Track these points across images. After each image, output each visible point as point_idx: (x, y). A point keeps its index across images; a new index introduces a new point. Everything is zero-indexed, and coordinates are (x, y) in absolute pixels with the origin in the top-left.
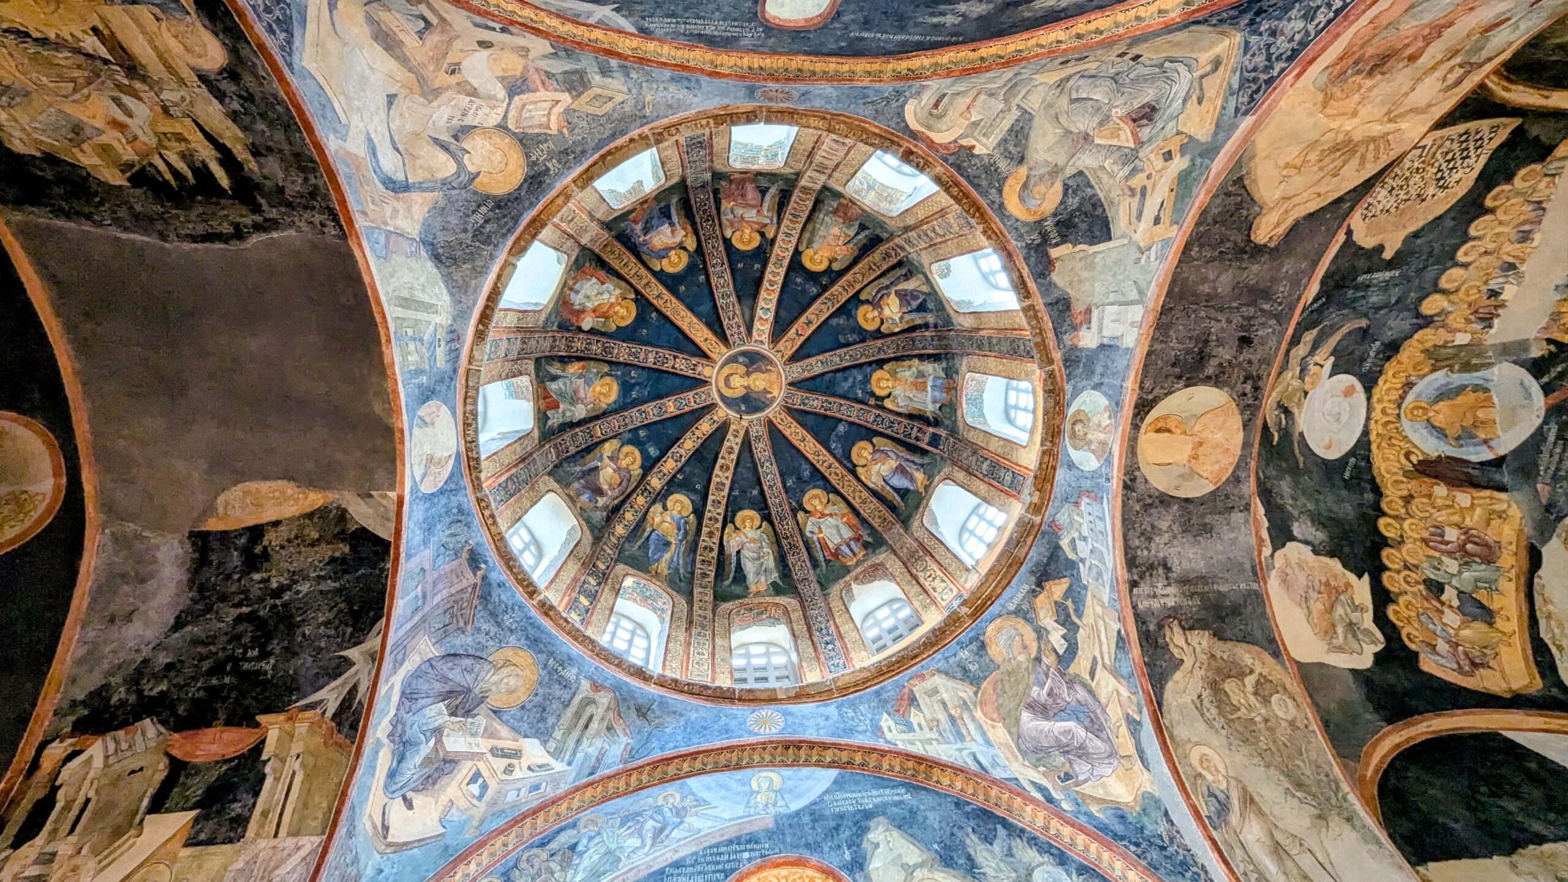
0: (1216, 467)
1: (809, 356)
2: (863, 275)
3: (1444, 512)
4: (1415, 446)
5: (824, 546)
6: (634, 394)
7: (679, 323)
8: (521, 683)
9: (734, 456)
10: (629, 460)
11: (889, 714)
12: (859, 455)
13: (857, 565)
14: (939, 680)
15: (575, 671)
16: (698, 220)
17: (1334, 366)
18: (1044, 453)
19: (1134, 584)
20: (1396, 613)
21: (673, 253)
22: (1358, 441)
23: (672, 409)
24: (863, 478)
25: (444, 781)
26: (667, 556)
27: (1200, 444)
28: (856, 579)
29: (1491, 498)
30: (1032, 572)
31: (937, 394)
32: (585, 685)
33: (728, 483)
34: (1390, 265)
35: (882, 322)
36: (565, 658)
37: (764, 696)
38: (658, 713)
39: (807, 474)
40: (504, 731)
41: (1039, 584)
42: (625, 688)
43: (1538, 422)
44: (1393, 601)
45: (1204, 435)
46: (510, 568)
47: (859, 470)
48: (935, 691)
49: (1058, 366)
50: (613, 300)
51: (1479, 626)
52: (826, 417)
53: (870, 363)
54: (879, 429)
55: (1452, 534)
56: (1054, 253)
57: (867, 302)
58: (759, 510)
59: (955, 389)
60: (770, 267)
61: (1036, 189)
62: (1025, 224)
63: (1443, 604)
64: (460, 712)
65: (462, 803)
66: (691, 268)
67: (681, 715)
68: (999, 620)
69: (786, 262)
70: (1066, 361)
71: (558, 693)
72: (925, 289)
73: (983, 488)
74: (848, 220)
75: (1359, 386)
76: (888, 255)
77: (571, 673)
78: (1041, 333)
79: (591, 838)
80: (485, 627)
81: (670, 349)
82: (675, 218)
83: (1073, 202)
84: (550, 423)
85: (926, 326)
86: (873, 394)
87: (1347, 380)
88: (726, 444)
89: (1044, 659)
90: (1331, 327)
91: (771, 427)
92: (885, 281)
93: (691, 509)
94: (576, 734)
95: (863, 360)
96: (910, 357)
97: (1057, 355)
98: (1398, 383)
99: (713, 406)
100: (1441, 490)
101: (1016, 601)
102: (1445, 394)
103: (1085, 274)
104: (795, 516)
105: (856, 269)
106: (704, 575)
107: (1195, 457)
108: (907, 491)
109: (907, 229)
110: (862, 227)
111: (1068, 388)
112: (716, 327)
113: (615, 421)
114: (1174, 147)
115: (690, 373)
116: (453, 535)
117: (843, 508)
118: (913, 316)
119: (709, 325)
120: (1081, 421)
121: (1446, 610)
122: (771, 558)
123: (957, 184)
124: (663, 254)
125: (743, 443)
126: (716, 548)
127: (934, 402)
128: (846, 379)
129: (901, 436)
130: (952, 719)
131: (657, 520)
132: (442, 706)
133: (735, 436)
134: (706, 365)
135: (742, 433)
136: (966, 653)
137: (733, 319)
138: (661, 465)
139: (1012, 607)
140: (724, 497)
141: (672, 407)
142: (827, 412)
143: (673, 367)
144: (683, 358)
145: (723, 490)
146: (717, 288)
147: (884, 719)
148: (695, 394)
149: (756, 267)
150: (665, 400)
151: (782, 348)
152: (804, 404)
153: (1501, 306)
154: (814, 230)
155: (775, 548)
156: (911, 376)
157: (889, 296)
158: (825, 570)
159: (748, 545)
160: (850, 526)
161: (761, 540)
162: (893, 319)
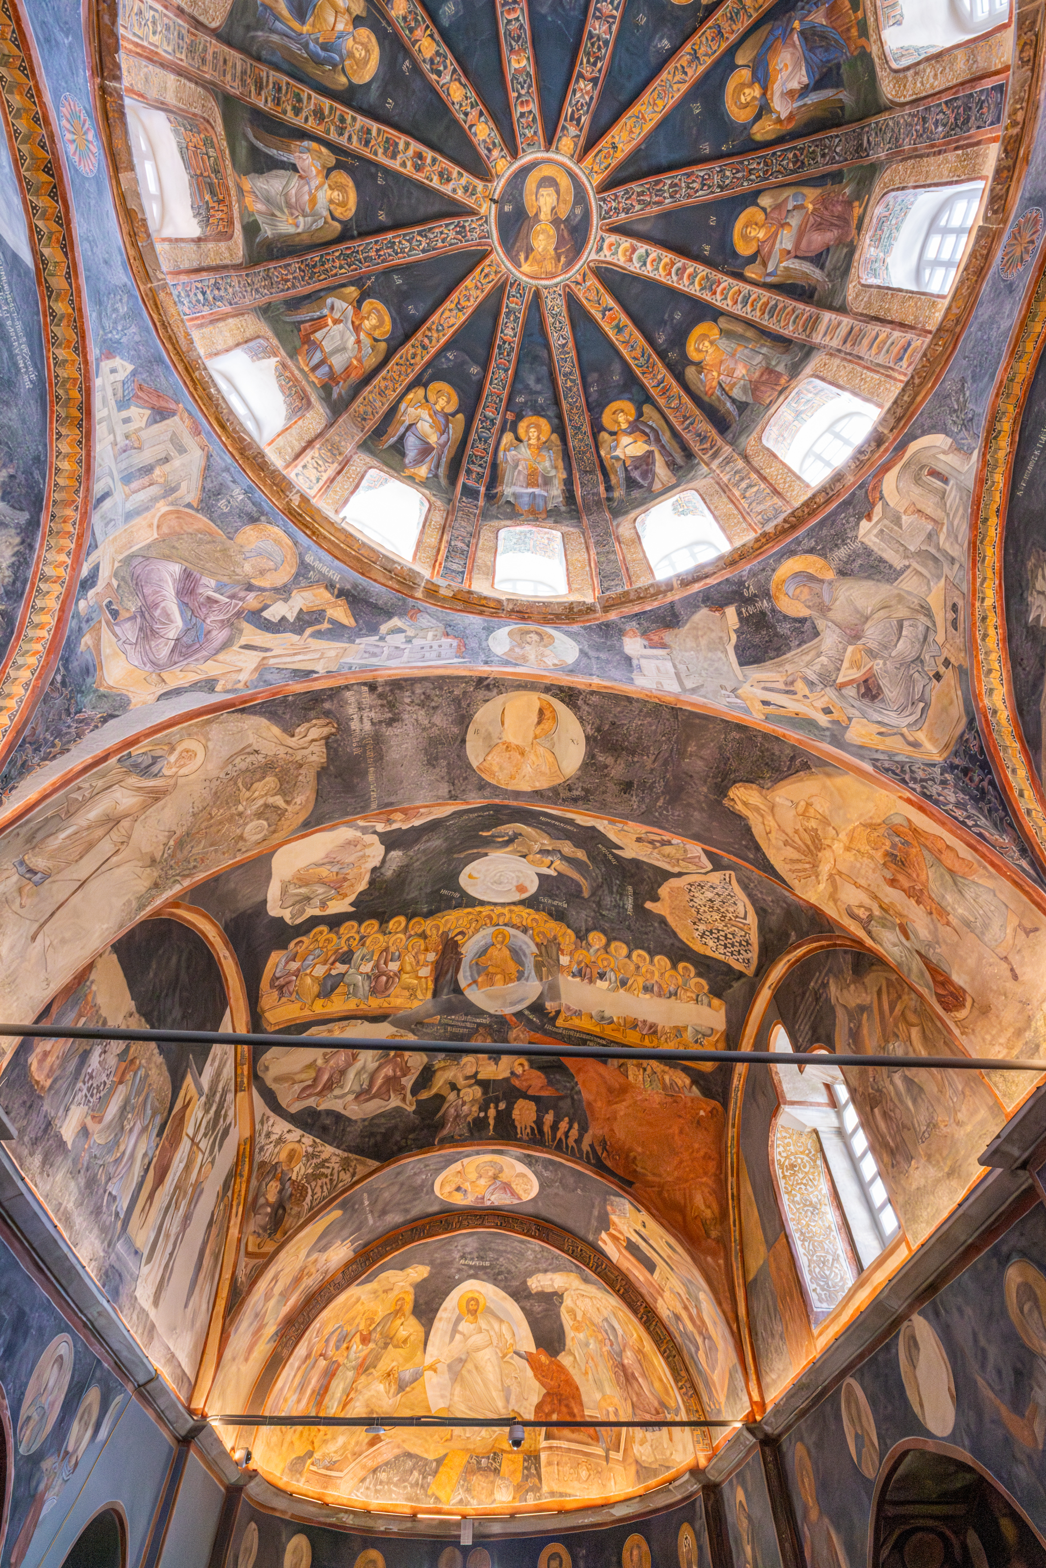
0: (496, 768)
1: (573, 327)
2: (677, 409)
3: (413, 960)
5: (319, 323)
7: (646, 97)
9: (435, 183)
11: (134, 373)
12: (439, 393)
13: (301, 370)
14: (196, 456)
16: (799, 143)
17: (548, 877)
18: (499, 601)
19: (372, 687)
20: (321, 933)
21: (757, 92)
22: (475, 898)
23: (515, 65)
24: (411, 396)
26: (284, 8)
27: (522, 754)
28: (284, 366)
29: (427, 989)
30: (355, 586)
31: (526, 499)
33: (396, 165)
34: (639, 907)
35: (613, 434)
37: (118, 143)
39: (411, 310)
41: (342, 593)
43: (492, 1011)
44: (331, 930)
45: (532, 757)
47: (420, 392)
48: (180, 449)
49: (601, 617)
51: (316, 989)
52: (490, 345)
53: (560, 417)
54: (476, 424)
55: (394, 966)
56: (731, 611)
57: (640, 414)
59: (537, 520)
60: (703, 271)
61: (806, 590)
62: (768, 580)
63: (333, 963)
66: (725, 128)
68: (290, 543)
69: (707, 296)
70: (607, 625)
72: (657, 486)
73: (432, 539)
74: (754, 387)
75: (525, 896)
76: (703, 439)
78: (639, 598)
81: (610, 72)
82: (813, 98)
83: (784, 629)
85: (609, 488)
86: (519, 417)
87: (533, 886)
88: (455, 170)
89: (252, 595)
90: (588, 871)
91: (478, 256)
92: (666, 436)
93: (356, 80)
95: (565, 406)
96: (569, 468)
97: (613, 616)
98: (526, 922)
99: (514, 153)
101: (317, 564)
102: (516, 954)
103: (703, 642)
104: (352, 283)
105: (686, 399)
106: (259, 87)
107: (508, 747)
108: (403, 454)
109: (746, 458)
110: (742, 407)
111: (575, 628)
112: (631, 170)
114: (836, 715)
115: (568, 110)
117: (371, 362)
118: (622, 474)
119: (635, 156)
120: (542, 639)
121: (327, 967)
122: (292, 230)
123: (828, 502)
124: (760, 72)
125: (453, 202)
126: (300, 122)
127: (514, 494)
128: (539, 380)
129: (469, 451)
130: (147, 470)
133: (466, 188)
134: (576, 145)
135: (470, 202)
136: (241, 497)
137: (639, 202)
138: (427, 27)
139: (309, 559)
140: (376, 154)
141: (517, 66)
142: (496, 350)
143: (581, 76)
144: (591, 98)
145: (385, 153)
146: (688, 175)
147: (126, 364)
148: (534, 118)
149: (708, 248)
150: (529, 52)
151: (588, 284)
152: (508, 314)
153: (591, 981)
154: (747, 339)
155: (306, 239)
156: (545, 469)
157: (645, 442)
158: (288, 319)
159: (306, 188)
160: (348, 369)
161: (315, 214)
162: (616, 447)
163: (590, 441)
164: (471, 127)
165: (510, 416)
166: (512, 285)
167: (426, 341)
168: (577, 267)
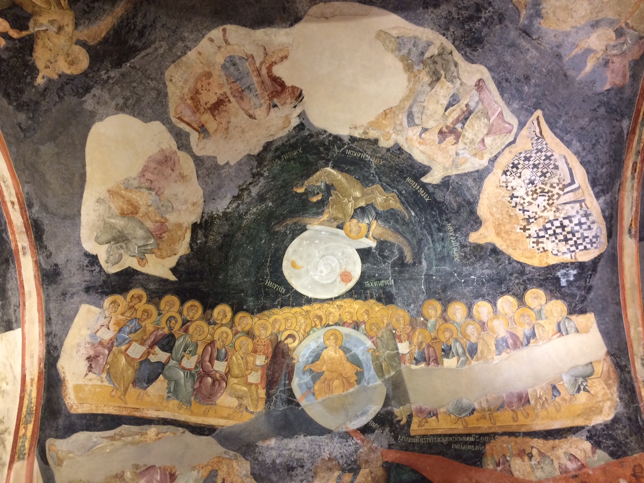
3: (241, 361)
4: (301, 342)
17: (368, 250)
22: (301, 295)
29: (258, 399)
44: (150, 299)
51: (130, 373)
63: (151, 347)
75: (351, 284)
100: (261, 360)
102: (352, 355)
121: (145, 348)
153: (437, 362)
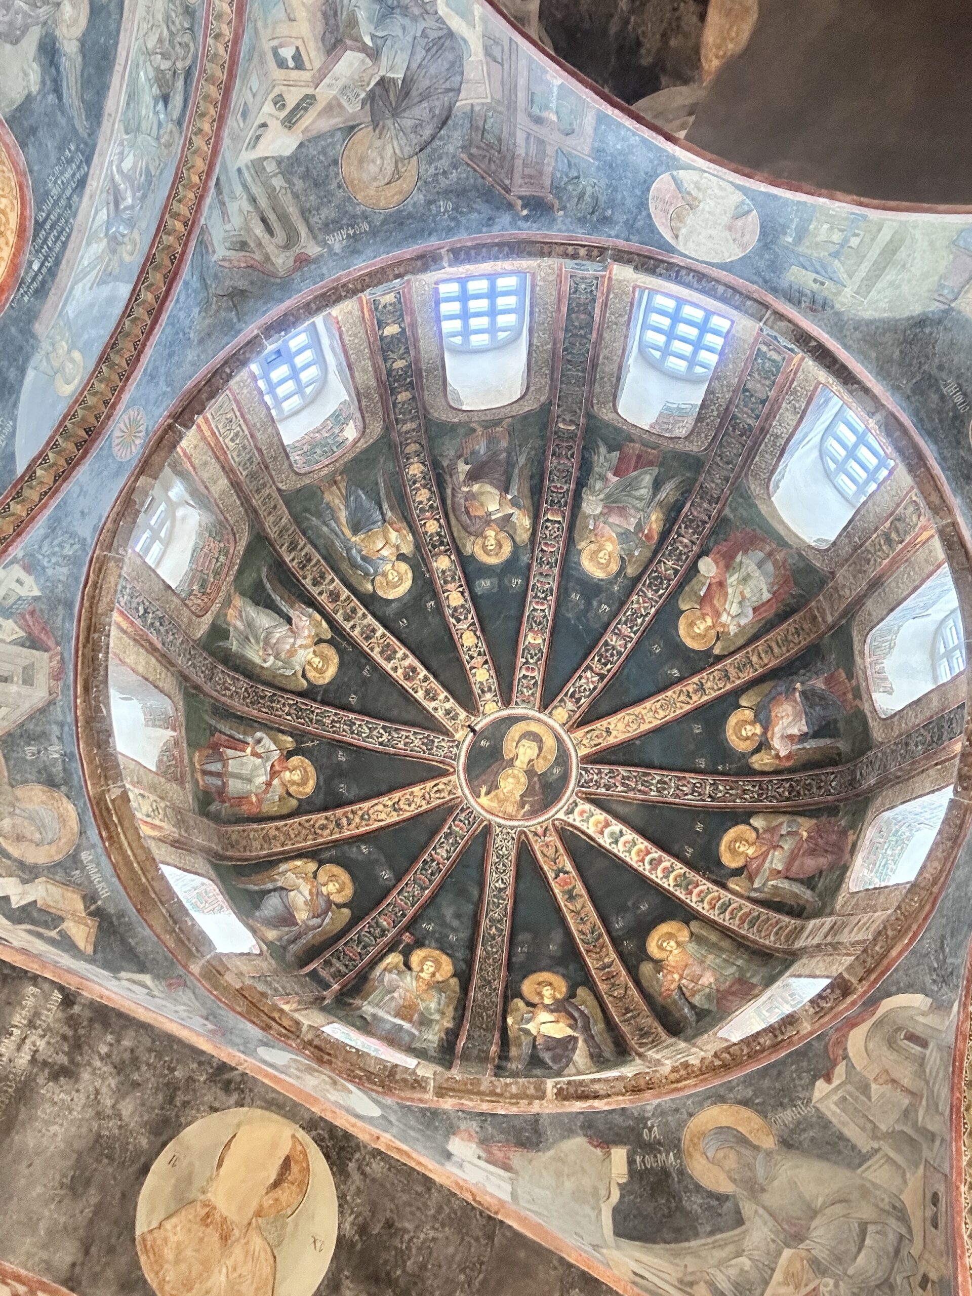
0: (169, 1254)
1: (519, 874)
2: (620, 999)
5: (238, 745)
6: (575, 597)
7: (648, 704)
8: (365, 177)
9: (420, 696)
10: (491, 542)
11: (36, 599)
12: (333, 877)
13: (192, 761)
14: (38, 695)
15: (337, 248)
16: (797, 776)
19: (69, 999)
21: (758, 730)
23: (530, 640)
24: (298, 863)
25: (320, 27)
26: (343, 515)
27: (225, 1238)
28: (177, 743)
30: (121, 915)
31: (387, 1024)
32: (313, 250)
33: (388, 666)
35: (529, 1004)
36: (359, 246)
38: (223, 314)
39: (342, 789)
40: (324, 125)
41: (98, 914)
42: (277, 294)
45: (238, 1251)
46: (500, 245)
47: (312, 866)
48: (28, 680)
49: (429, 1098)
50: (724, 618)
52: (414, 859)
53: (470, 963)
54: (363, 925)
56: (619, 1155)
57: (572, 994)
58: (327, 688)
60: (680, 868)
61: (732, 1156)
62: (680, 1126)
64: (378, 91)
65: (284, 29)
66: (723, 752)
67: (201, 341)
68: (76, 829)
69: (680, 894)
70: (435, 1113)
71: (324, 212)
74: (721, 997)
77: (337, 241)
79: (160, 125)
80: (454, 175)
81: (616, 675)
82: (811, 744)
84: (603, 450)
85: (504, 1058)
86: (419, 944)
88: (443, 694)
91: (436, 772)
92: (598, 1026)
93: (380, 593)
94: (263, 202)
95: (480, 954)
96: (459, 1020)
97: (447, 1105)
99: (507, 702)
101: (92, 868)
103: (569, 1184)
104: (291, 735)
105: (634, 992)
106: (293, 547)
107: (208, 1216)
108: (257, 906)
110: (702, 1014)
111: (388, 1100)
112: (621, 755)
113: (553, 548)
115: (570, 688)
116: (581, 197)
118: (527, 1047)
119: (628, 745)
122: (257, 660)
124: (762, 716)
125: (432, 718)
126: (315, 591)
127: (374, 1016)
128: (458, 916)
129: (340, 946)
131: (393, 535)
132: (399, 75)
133: (447, 712)
134: (570, 717)
135: (448, 724)
136: (56, 756)
137: (623, 784)
138: (461, 586)
139: (85, 856)
140: (372, 649)
141: (532, 641)
142: (420, 864)
143: (589, 668)
144: (595, 688)
145: (381, 653)
146: (679, 779)
147: (35, 588)
148: (536, 683)
149: (690, 850)
150: (547, 636)
151: (548, 839)
152: (447, 836)
154: (721, 949)
155: (266, 676)
156: (427, 1008)
157: (570, 1026)
158: (207, 718)
159: (292, 640)
160: (242, 799)
161: (287, 664)
162: (528, 1022)
163: (499, 1000)
164: (472, 668)
165: (407, 938)
166: (462, 810)
167: (344, 821)
168: (541, 819)
